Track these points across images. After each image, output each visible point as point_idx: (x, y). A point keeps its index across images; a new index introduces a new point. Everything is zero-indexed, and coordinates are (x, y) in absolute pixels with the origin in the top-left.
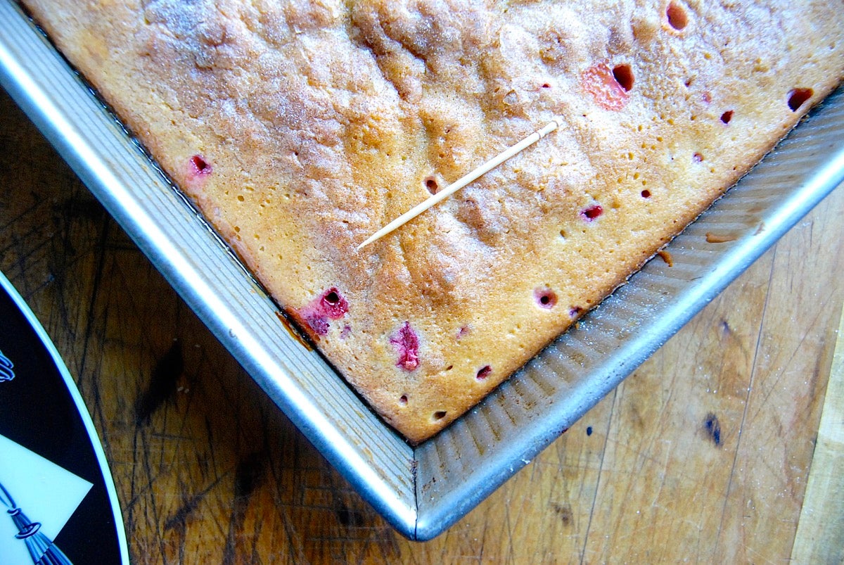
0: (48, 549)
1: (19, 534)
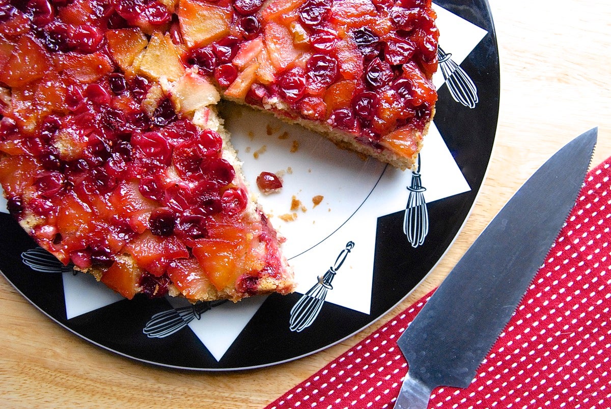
1: (410, 187)
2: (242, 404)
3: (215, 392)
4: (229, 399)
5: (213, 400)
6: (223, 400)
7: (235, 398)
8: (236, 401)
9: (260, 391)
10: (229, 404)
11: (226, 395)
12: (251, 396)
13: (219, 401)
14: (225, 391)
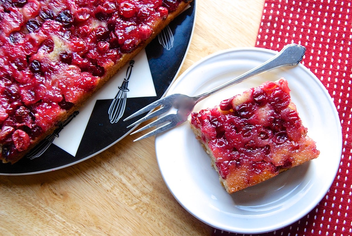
0: (123, 99)
1: (120, 87)
2: (49, 216)
3: (38, 201)
4: (43, 209)
5: (33, 206)
6: (39, 208)
7: (47, 211)
8: (47, 213)
9: (64, 214)
10: (41, 212)
11: (43, 206)
12: (56, 214)
13: (37, 208)
14: (43, 204)
